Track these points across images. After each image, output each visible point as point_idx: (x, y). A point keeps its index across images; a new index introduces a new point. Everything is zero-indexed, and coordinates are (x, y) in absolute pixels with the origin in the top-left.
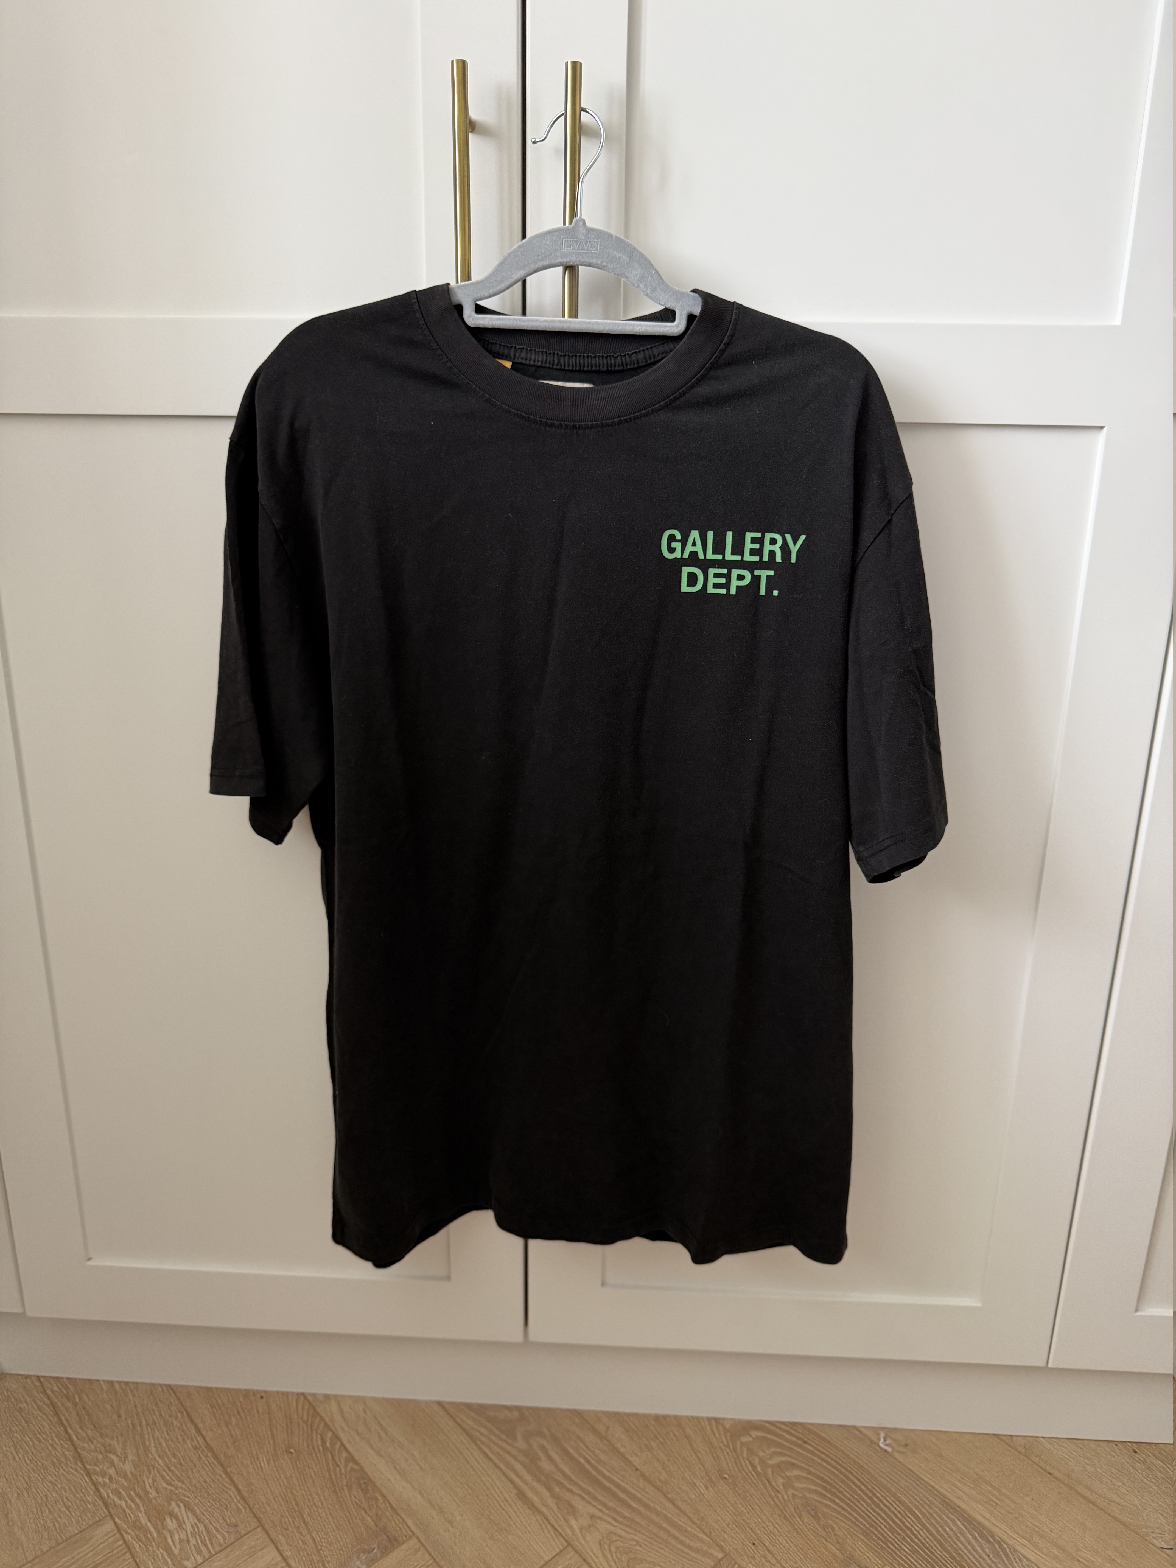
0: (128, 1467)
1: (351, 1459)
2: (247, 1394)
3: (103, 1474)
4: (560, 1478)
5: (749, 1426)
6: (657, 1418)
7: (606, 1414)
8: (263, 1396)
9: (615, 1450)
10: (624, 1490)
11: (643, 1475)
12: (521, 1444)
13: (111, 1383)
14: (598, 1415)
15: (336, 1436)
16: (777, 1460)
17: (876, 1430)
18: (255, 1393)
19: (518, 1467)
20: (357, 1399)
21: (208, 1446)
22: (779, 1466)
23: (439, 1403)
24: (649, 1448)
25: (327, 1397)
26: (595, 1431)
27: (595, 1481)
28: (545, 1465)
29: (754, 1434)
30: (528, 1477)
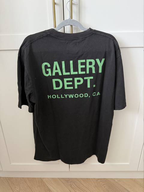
0: (18, 190)
1: (47, 187)
2: (33, 178)
3: (15, 191)
4: (75, 188)
5: (99, 179)
6: (87, 179)
7: (80, 178)
8: (35, 178)
9: (82, 184)
10: (83, 189)
11: (86, 187)
12: (69, 183)
13: (15, 178)
14: (79, 179)
15: (45, 184)
16: (103, 184)
17: (115, 179)
18: (34, 178)
19: (69, 186)
20: (47, 178)
21: (29, 186)
22: (103, 185)
23: (58, 178)
24: (86, 183)
25: (44, 178)
26: (79, 181)
27: (79, 188)
28: (73, 186)
29: (100, 180)
30: (71, 188)
